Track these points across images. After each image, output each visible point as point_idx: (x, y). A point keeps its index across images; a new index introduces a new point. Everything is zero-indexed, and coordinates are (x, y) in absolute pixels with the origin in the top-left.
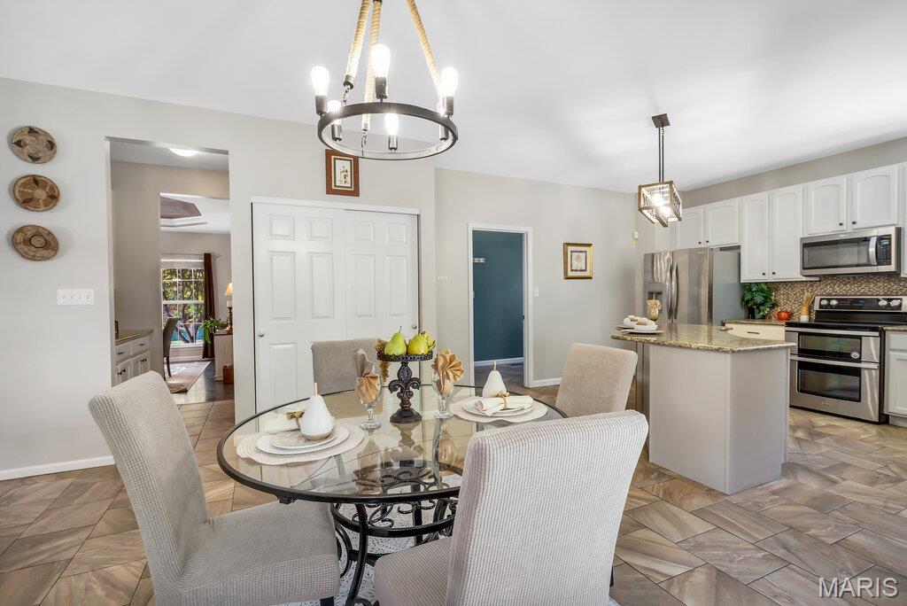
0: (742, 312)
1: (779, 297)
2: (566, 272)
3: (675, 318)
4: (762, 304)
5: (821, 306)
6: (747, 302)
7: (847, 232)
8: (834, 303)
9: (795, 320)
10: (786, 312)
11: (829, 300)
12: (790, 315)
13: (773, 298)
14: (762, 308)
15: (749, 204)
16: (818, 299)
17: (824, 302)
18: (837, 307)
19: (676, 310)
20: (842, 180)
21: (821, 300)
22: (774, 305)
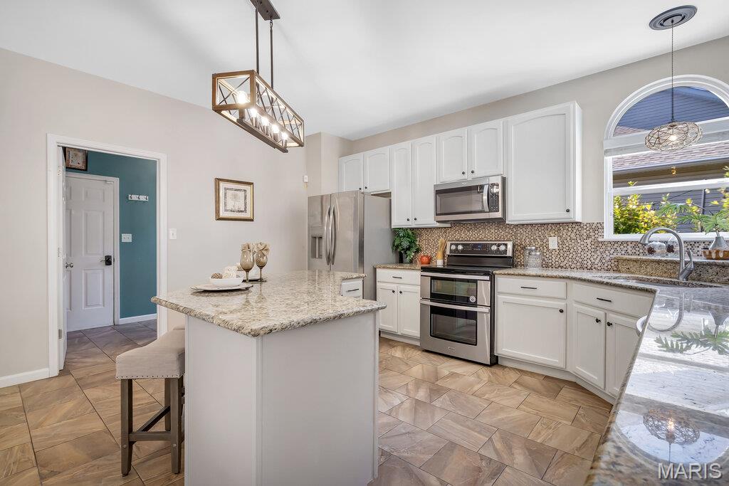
0: (393, 257)
1: (422, 242)
2: (217, 211)
3: (333, 264)
4: (409, 249)
5: (451, 251)
6: (397, 247)
7: (468, 180)
8: (460, 247)
9: (433, 265)
10: (427, 256)
11: (457, 245)
12: (430, 260)
13: (417, 243)
14: (408, 252)
15: (397, 152)
16: (449, 243)
17: (453, 247)
18: (462, 251)
19: (334, 257)
20: (463, 131)
21: (451, 244)
22: (418, 251)
